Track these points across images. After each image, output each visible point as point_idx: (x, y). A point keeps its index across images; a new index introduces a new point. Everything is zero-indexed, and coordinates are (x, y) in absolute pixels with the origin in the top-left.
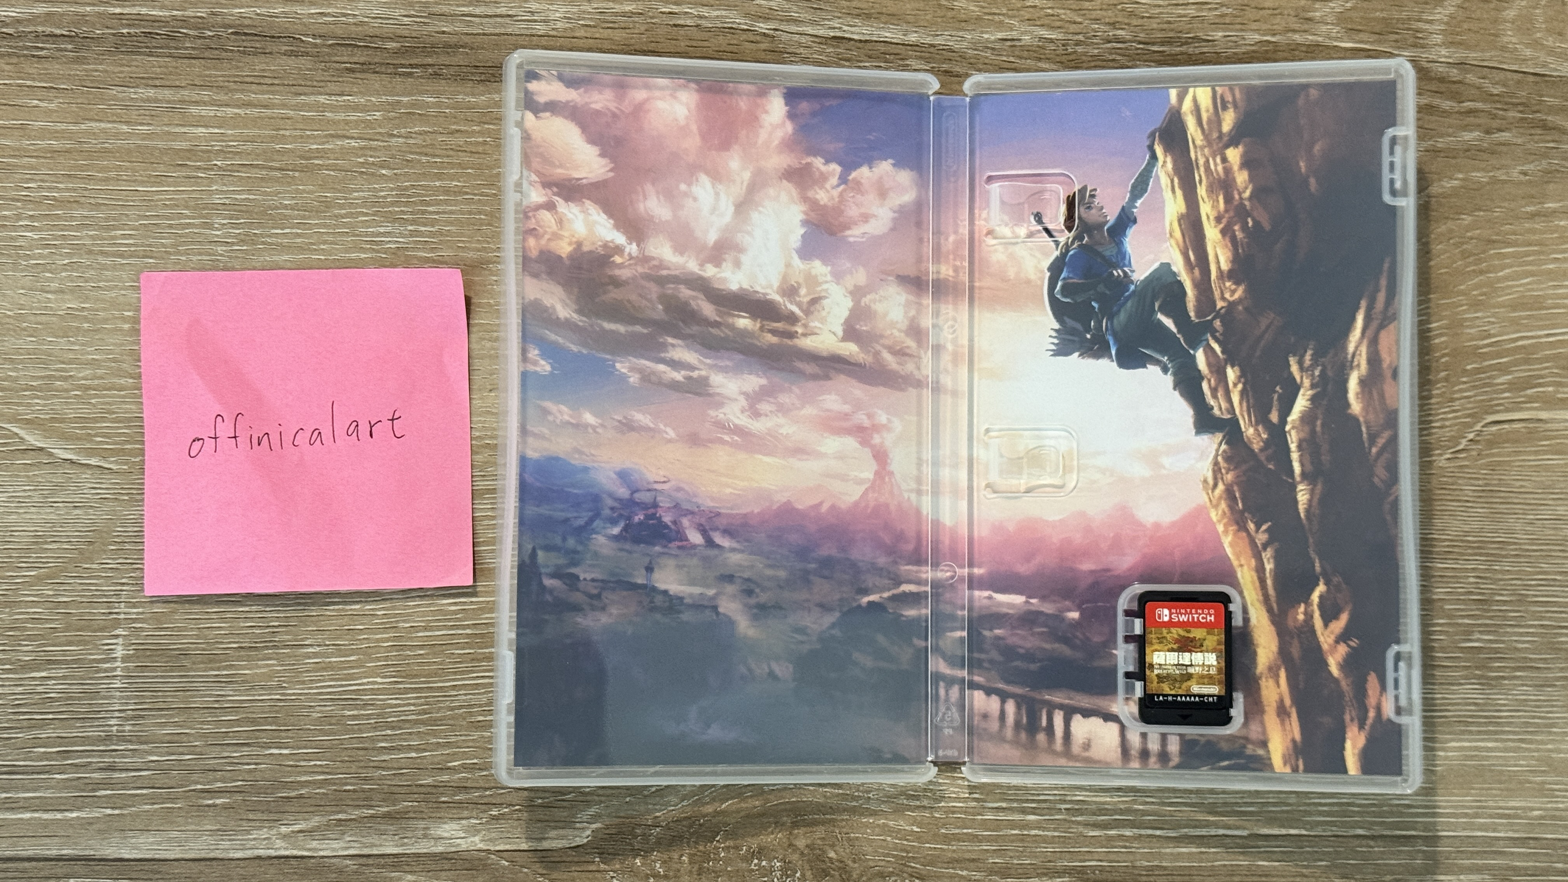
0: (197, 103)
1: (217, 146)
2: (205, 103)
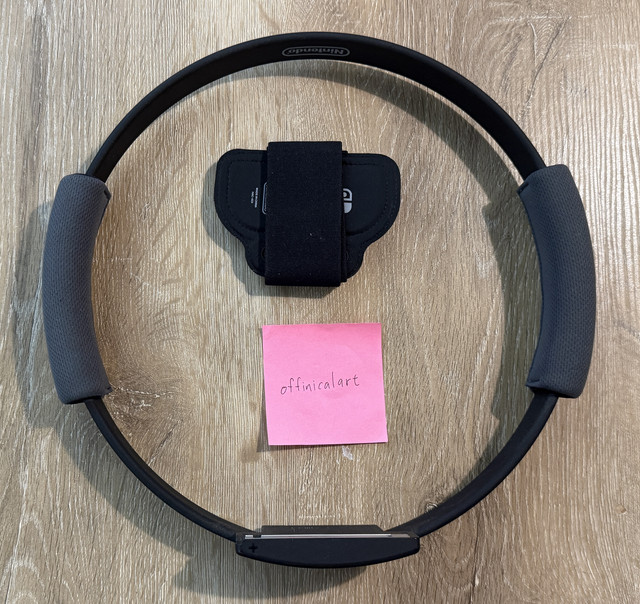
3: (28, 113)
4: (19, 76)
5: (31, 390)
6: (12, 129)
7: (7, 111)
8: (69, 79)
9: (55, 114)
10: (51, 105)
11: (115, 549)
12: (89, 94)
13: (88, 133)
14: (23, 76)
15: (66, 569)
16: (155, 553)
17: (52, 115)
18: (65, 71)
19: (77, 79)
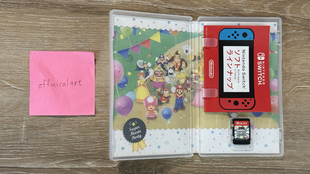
1: (46, 26)
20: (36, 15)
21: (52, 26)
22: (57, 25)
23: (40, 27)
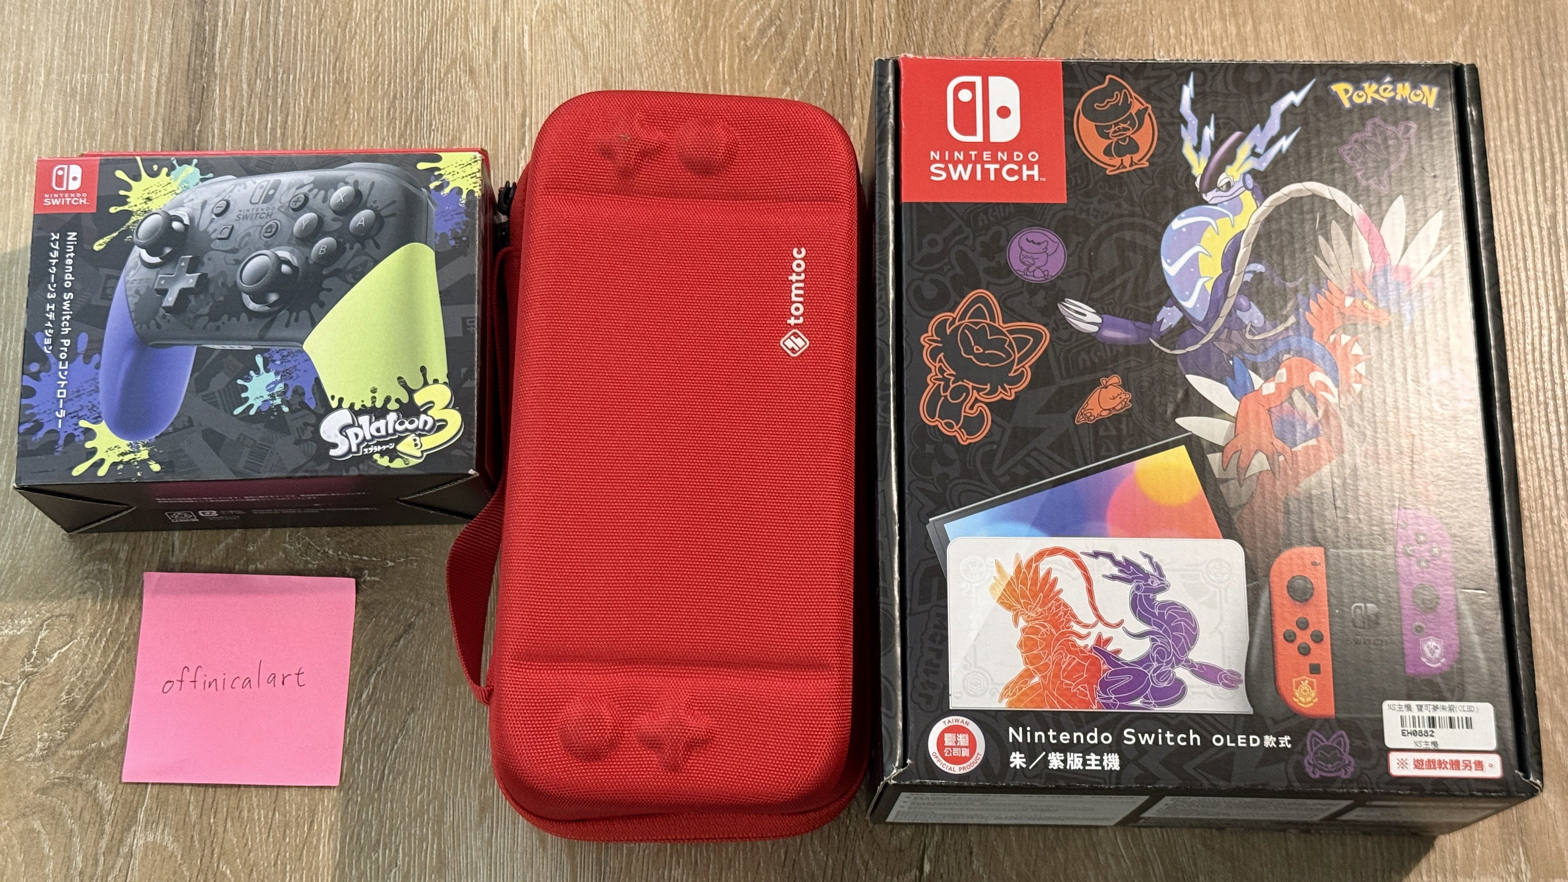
0: (161, 66)
1: (133, 77)
2: (160, 71)
3: (183, 101)
4: (168, 41)
5: (177, 551)
6: (155, 128)
7: (147, 98)
8: (253, 46)
9: (228, 103)
10: (223, 89)
11: (313, 812)
12: (287, 72)
13: (283, 134)
14: (176, 42)
15: (227, 845)
16: (381, 821)
17: (222, 105)
18: (248, 34)
19: (267, 48)
20: (168, 50)
21: (132, 94)
22: (135, 107)
23: (130, 62)
